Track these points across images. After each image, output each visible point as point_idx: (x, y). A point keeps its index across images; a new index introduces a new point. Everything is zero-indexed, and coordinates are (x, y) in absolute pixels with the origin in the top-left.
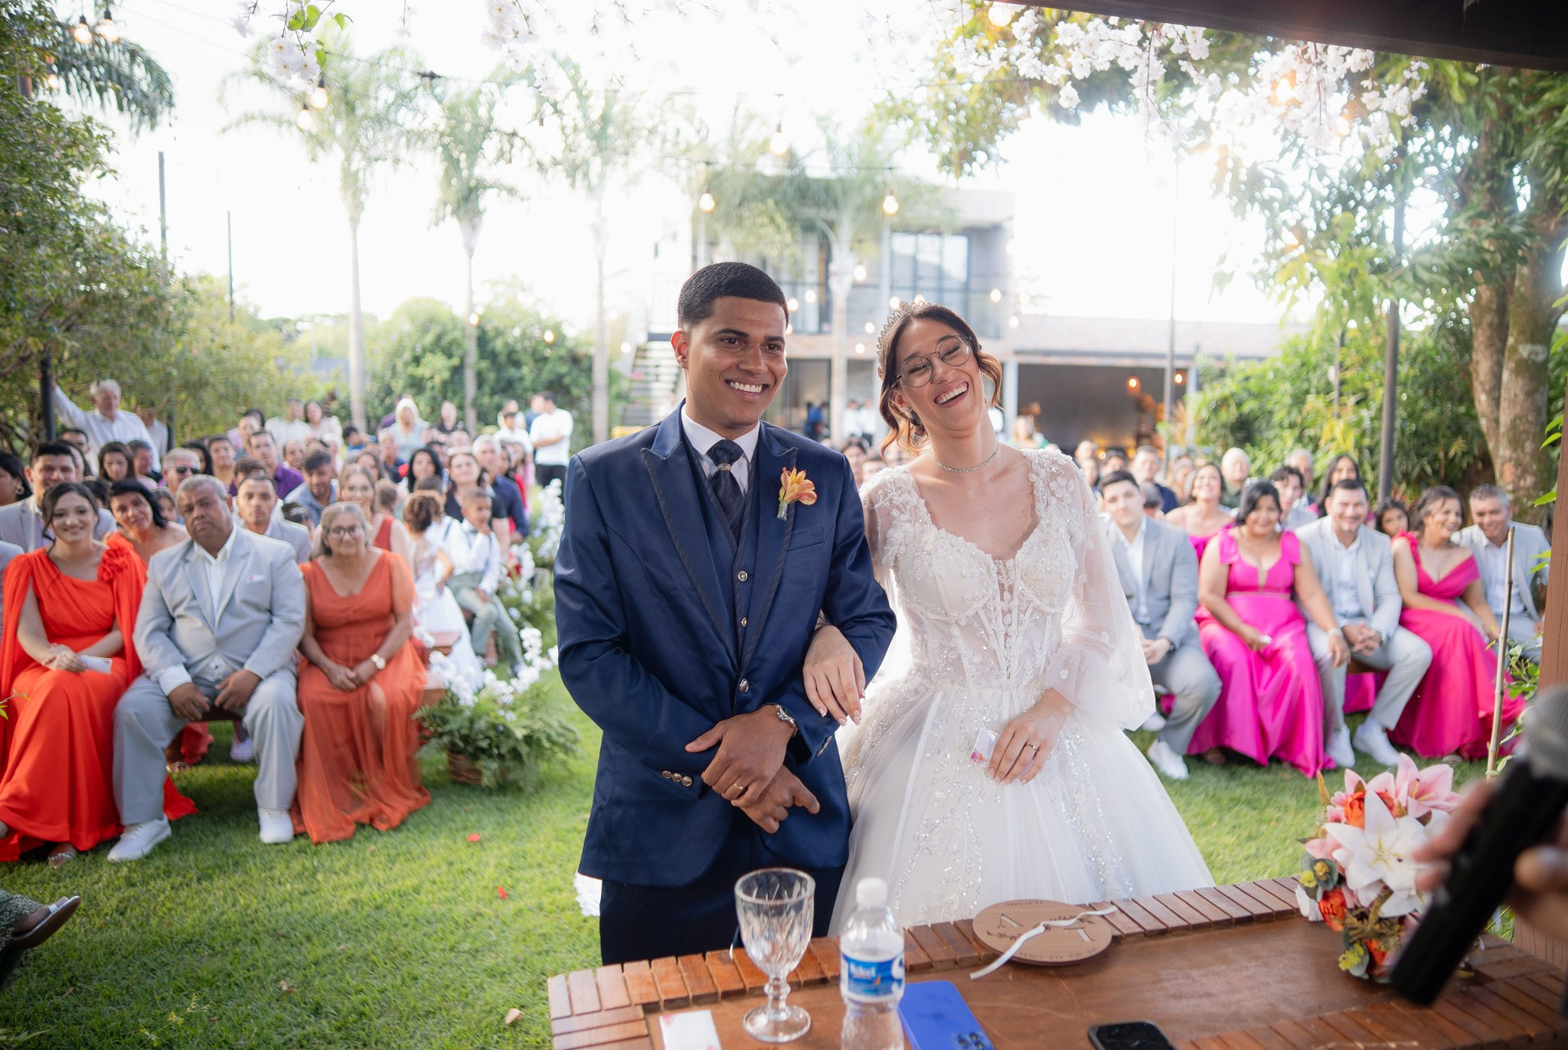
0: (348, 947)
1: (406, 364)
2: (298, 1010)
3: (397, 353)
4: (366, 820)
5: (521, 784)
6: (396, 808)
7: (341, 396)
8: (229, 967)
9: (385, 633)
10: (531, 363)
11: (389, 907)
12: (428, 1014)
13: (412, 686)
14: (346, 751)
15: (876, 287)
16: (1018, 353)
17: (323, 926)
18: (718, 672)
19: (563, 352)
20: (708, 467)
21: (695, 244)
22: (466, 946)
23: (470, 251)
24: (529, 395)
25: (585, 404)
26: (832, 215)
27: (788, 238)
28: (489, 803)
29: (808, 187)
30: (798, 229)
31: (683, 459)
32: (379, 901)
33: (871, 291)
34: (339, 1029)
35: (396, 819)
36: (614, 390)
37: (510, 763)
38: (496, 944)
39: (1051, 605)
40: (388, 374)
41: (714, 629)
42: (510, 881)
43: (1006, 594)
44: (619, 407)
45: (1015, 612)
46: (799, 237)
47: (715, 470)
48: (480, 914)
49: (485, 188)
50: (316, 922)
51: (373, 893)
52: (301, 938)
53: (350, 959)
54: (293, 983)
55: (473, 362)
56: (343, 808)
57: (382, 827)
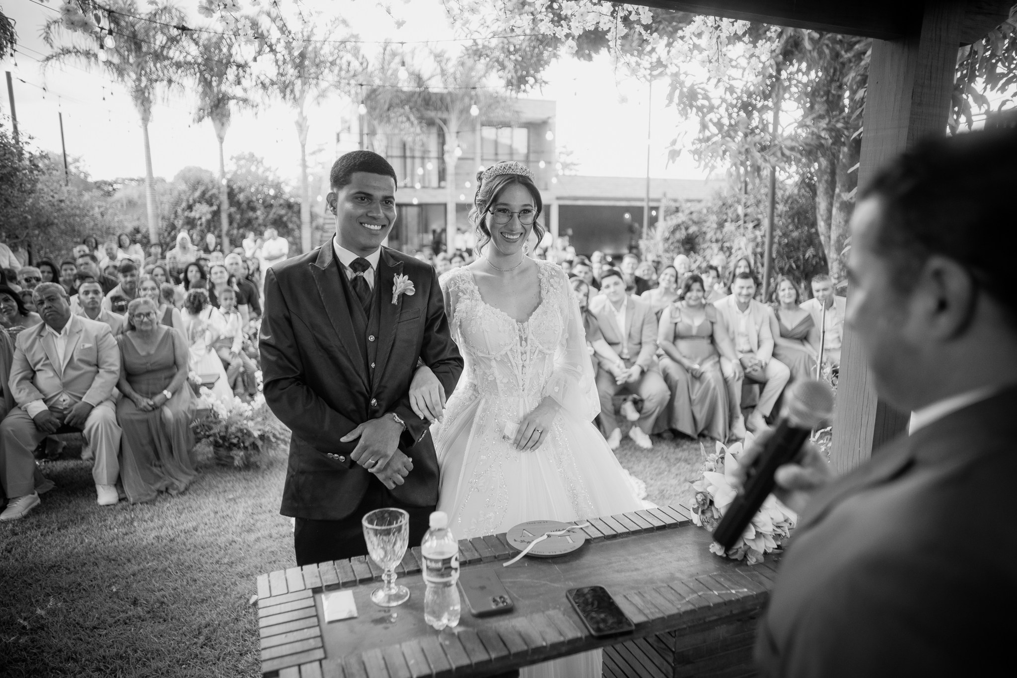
0: (153, 564)
1: (183, 210)
2: (123, 603)
3: (177, 203)
4: (163, 489)
5: (258, 463)
6: (182, 481)
7: (143, 230)
8: (79, 580)
9: (172, 377)
10: (262, 208)
11: (178, 540)
12: (203, 601)
13: (189, 407)
14: (149, 449)
15: (473, 159)
16: (558, 198)
17: (138, 553)
18: (358, 395)
19: (282, 201)
20: (350, 274)
21: (361, 135)
22: (226, 560)
23: (221, 139)
24: (262, 228)
25: (296, 233)
26: (445, 115)
27: (418, 130)
28: (239, 475)
29: (430, 98)
30: (424, 125)
31: (335, 269)
32: (172, 536)
33: (470, 162)
34: (149, 612)
35: (182, 487)
36: (314, 224)
37: (251, 451)
38: (244, 558)
39: (549, 349)
40: (173, 216)
41: (355, 370)
42: (252, 521)
43: (523, 342)
44: (318, 235)
45: (528, 353)
46: (425, 129)
47: (354, 275)
48: (234, 541)
49: (229, 99)
50: (134, 551)
51: (168, 531)
52: (125, 560)
53: (155, 571)
54: (119, 586)
55: (226, 208)
56: (149, 482)
57: (173, 492)
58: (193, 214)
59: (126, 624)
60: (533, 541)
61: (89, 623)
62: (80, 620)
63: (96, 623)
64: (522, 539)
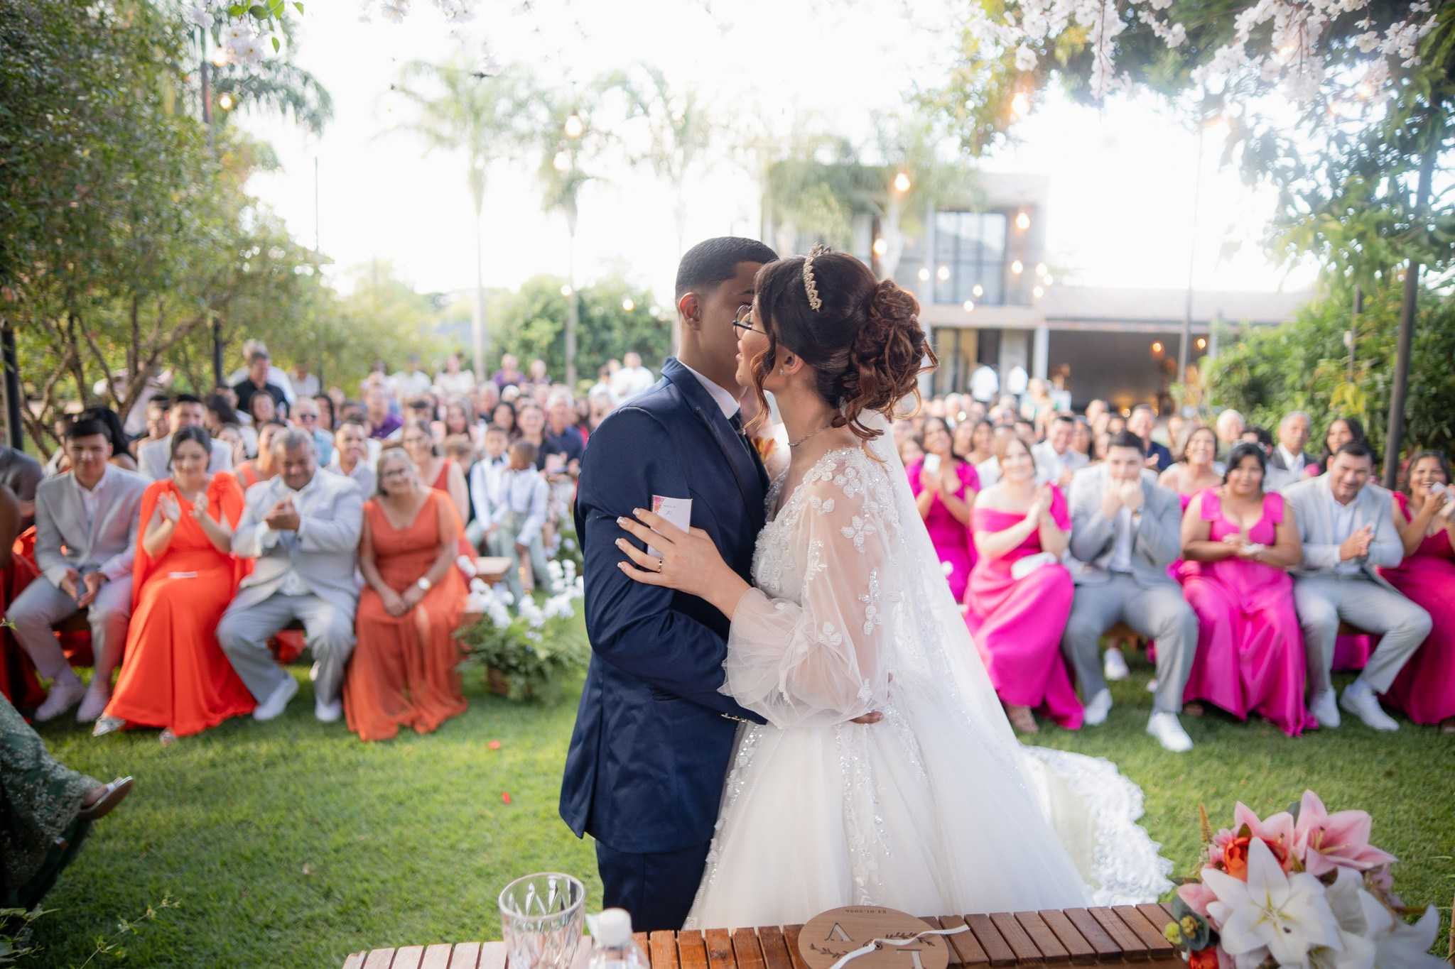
0: (365, 838)
1: (519, 328)
2: (312, 892)
3: (511, 319)
4: (407, 723)
5: (544, 697)
6: (435, 713)
8: (268, 847)
9: (432, 561)
10: (621, 327)
11: (409, 803)
12: (418, 907)
13: (453, 608)
15: (923, 262)
16: (1049, 319)
17: (351, 817)
19: (645, 318)
21: (763, 224)
22: (465, 845)
26: (883, 199)
27: (840, 218)
28: (516, 713)
29: (862, 174)
30: (848, 210)
32: (402, 797)
33: (916, 265)
34: (340, 913)
35: (433, 722)
37: (535, 680)
38: (491, 845)
40: (504, 336)
42: (516, 787)
46: (849, 217)
48: (483, 817)
49: (584, 179)
50: (346, 813)
51: (399, 789)
52: (331, 826)
53: (365, 848)
54: (314, 866)
55: (574, 326)
56: (389, 710)
57: (420, 729)
58: (532, 334)
59: (307, 927)
60: (846, 953)
61: (260, 917)
62: (251, 911)
63: (269, 919)
64: (827, 945)
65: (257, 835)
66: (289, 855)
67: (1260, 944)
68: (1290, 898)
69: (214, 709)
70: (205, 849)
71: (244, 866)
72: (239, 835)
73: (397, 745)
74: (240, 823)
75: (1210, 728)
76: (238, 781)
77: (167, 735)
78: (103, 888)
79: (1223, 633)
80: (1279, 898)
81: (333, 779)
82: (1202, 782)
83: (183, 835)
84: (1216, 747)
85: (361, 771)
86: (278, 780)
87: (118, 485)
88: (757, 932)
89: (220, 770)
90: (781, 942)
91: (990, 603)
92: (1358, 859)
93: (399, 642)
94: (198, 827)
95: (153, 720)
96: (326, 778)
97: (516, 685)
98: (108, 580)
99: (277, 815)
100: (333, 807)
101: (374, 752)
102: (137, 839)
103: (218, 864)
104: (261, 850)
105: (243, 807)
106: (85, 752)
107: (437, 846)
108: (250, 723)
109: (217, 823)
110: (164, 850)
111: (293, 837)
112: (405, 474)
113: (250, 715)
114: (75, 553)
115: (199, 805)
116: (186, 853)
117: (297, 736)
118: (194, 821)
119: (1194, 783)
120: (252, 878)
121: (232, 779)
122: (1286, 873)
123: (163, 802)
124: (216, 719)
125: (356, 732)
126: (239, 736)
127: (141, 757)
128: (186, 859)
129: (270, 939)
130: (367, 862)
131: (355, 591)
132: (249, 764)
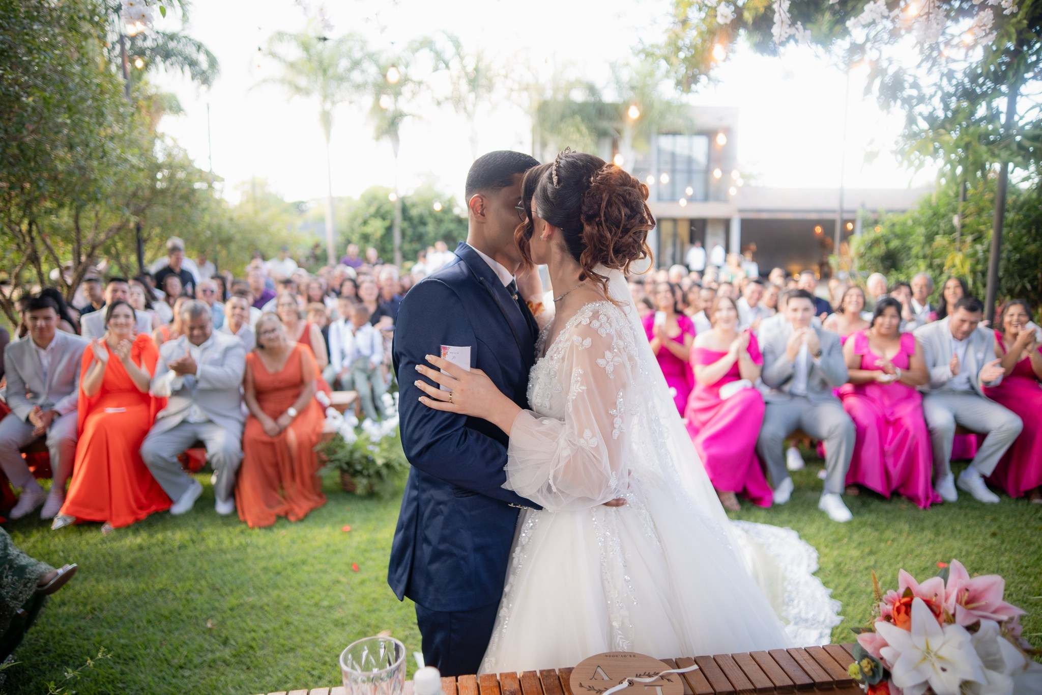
0: (252, 600)
1: (359, 225)
2: (213, 640)
4: (283, 514)
5: (382, 493)
6: (303, 506)
9: (297, 396)
10: (433, 223)
11: (284, 573)
12: (292, 650)
13: (314, 430)
16: (740, 211)
17: (242, 584)
22: (325, 603)
26: (619, 125)
28: (361, 505)
29: (604, 109)
30: (595, 135)
32: (279, 569)
34: (235, 656)
35: (301, 513)
37: (375, 480)
38: (345, 603)
40: (349, 231)
42: (362, 559)
48: (338, 582)
49: (404, 116)
50: (239, 582)
51: (277, 563)
52: (227, 591)
53: (253, 607)
54: (215, 622)
55: (399, 223)
56: (269, 505)
57: (292, 518)
58: (368, 229)
59: (210, 666)
60: (607, 689)
61: (176, 661)
62: (169, 656)
63: (182, 661)
64: (592, 683)
65: (174, 600)
66: (197, 613)
67: (921, 680)
68: (944, 644)
69: (141, 507)
70: (135, 611)
71: (164, 623)
72: (160, 600)
73: (275, 530)
74: (160, 591)
75: (864, 504)
76: (159, 560)
77: (107, 527)
78: (59, 642)
79: (872, 435)
80: (935, 643)
81: (229, 556)
82: (860, 544)
83: (119, 601)
84: (870, 518)
85: (249, 550)
86: (188, 558)
87: (65, 346)
88: (538, 674)
89: (146, 552)
90: (557, 682)
91: (704, 417)
92: (995, 612)
93: (275, 454)
94: (130, 595)
95: (97, 517)
96: (224, 556)
97: (361, 484)
98: (59, 415)
99: (188, 584)
100: (228, 577)
101: (259, 538)
102: (85, 605)
103: (144, 621)
104: (176, 610)
105: (163, 579)
106: (46, 541)
107: (305, 604)
108: (168, 517)
109: (144, 591)
110: (105, 613)
111: (200, 600)
112: (277, 333)
113: (168, 511)
114: (36, 396)
115: (130, 578)
116: (121, 614)
117: (202, 525)
118: (127, 590)
119: (854, 545)
120: (170, 632)
121: (155, 558)
122: (941, 624)
123: (104, 577)
124: (143, 515)
125: (245, 522)
126: (160, 526)
127: (88, 543)
128: (121, 618)
129: (183, 676)
130: (254, 617)
131: (242, 419)
132: (167, 547)
